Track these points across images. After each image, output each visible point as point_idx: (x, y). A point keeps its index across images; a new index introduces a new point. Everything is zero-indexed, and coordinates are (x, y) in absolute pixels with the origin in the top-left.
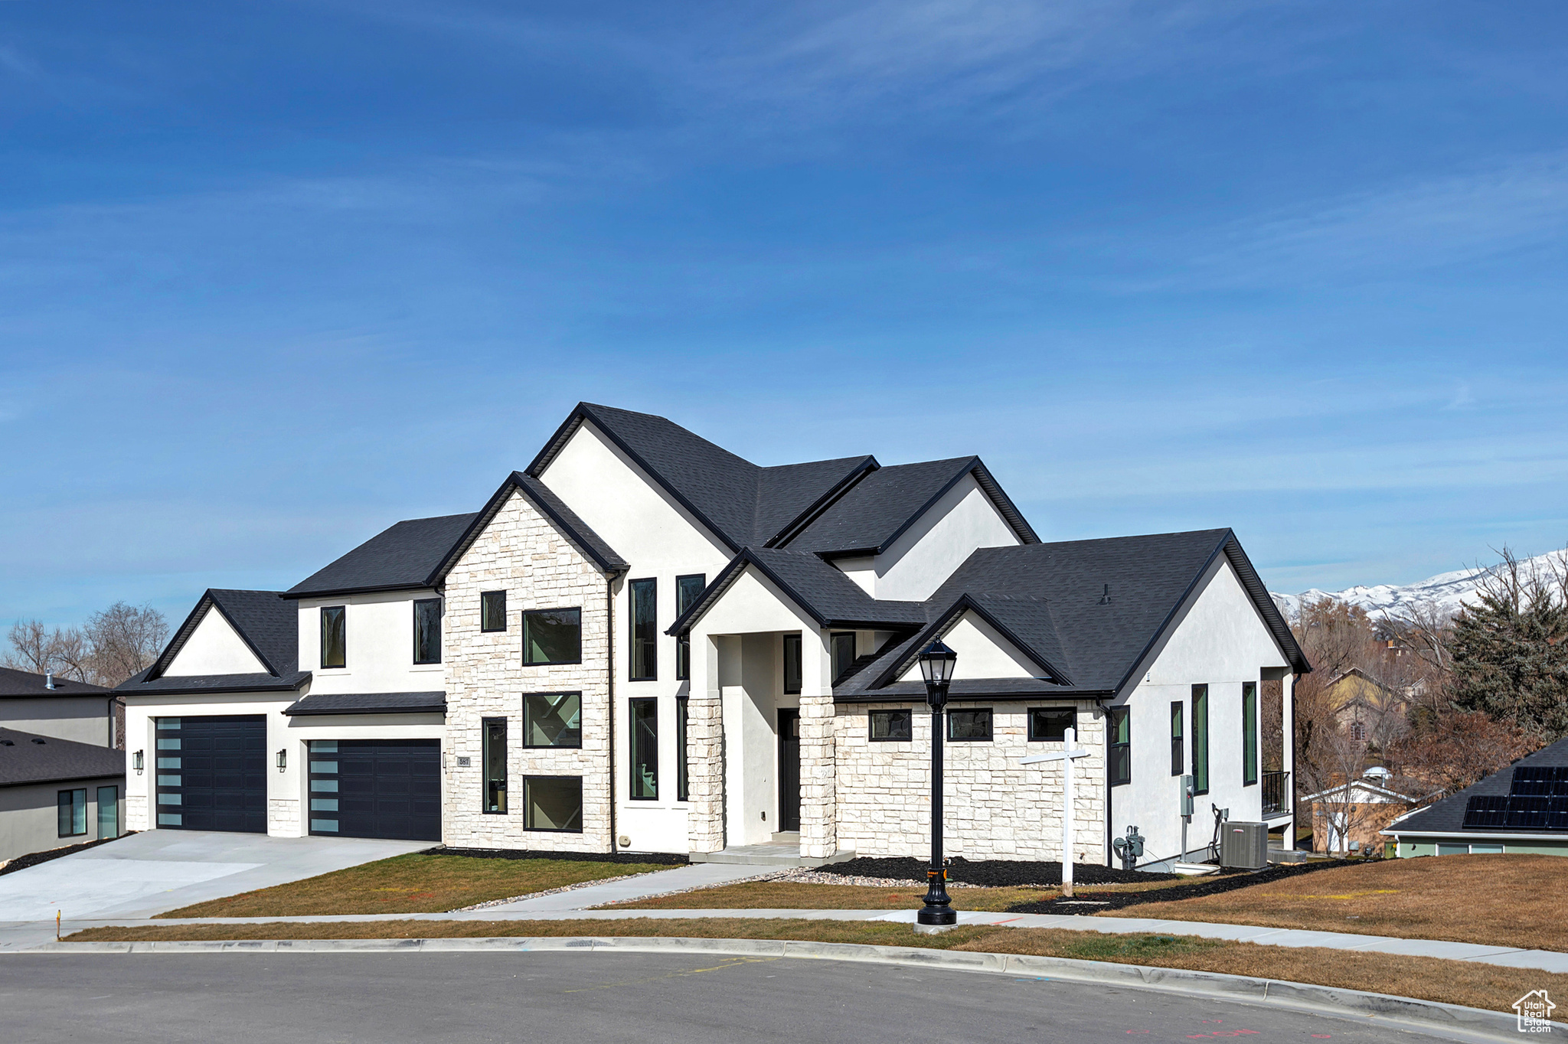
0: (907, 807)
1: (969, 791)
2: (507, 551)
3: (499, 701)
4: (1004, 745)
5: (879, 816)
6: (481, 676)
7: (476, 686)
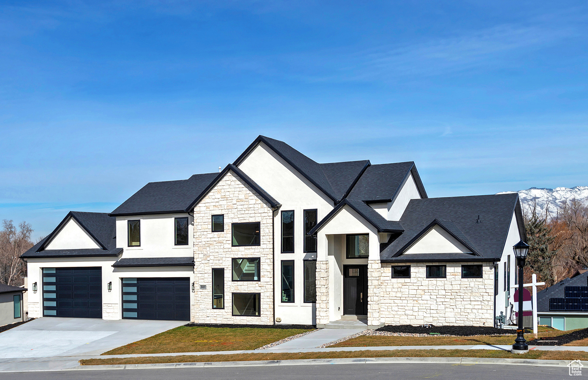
0: (408, 305)
1: (436, 298)
2: (224, 198)
3: (221, 261)
4: (451, 280)
5: (396, 309)
6: (211, 251)
7: (209, 255)
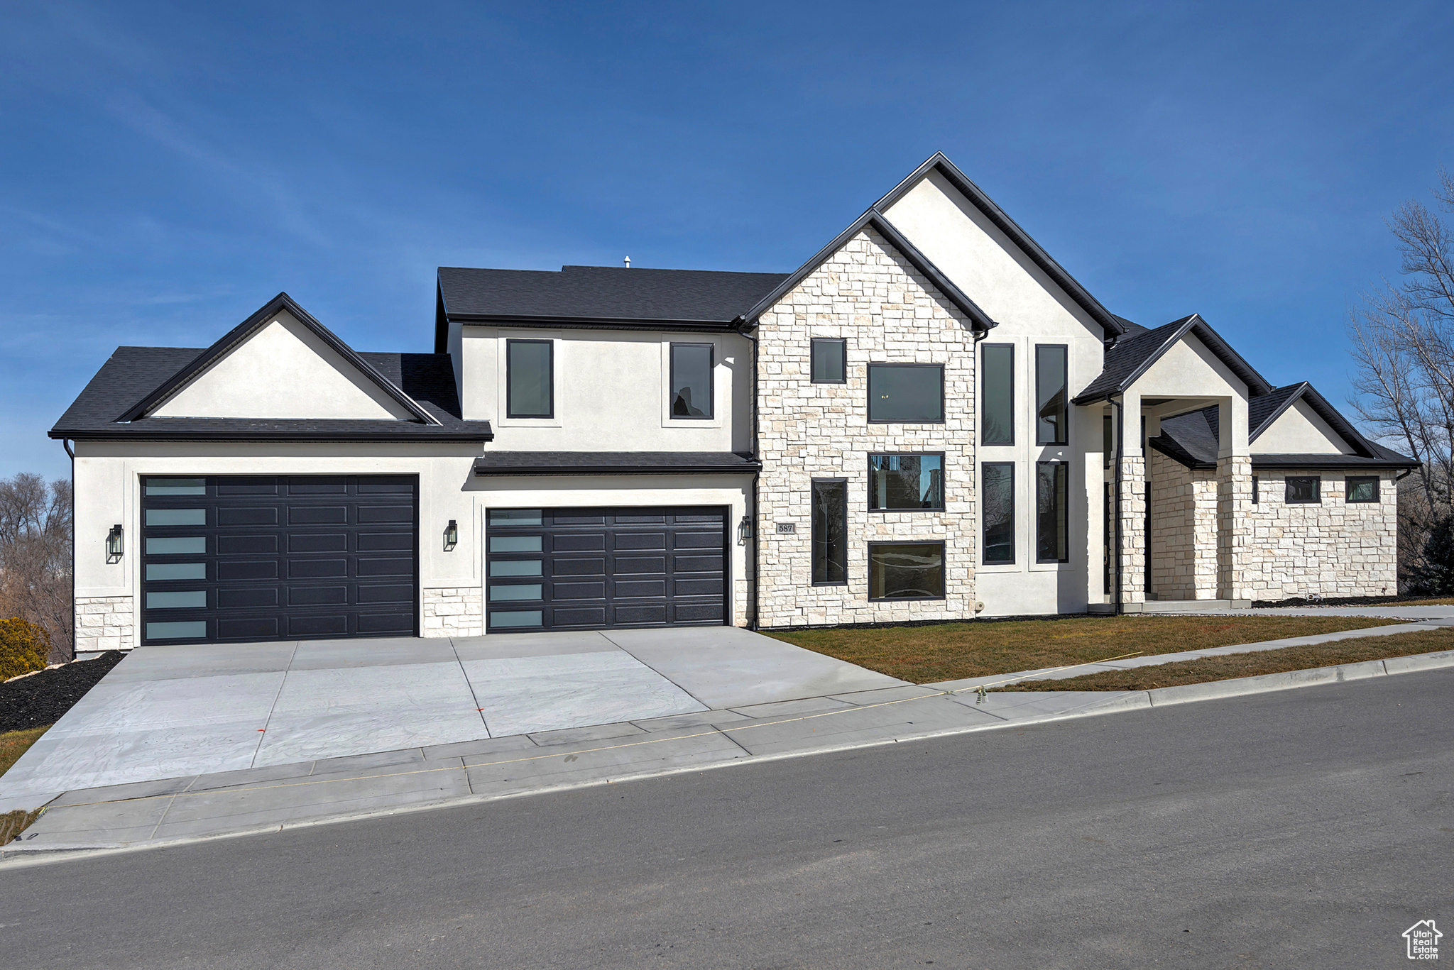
3: (837, 461)
4: (1328, 506)
6: (810, 431)
7: (804, 443)
